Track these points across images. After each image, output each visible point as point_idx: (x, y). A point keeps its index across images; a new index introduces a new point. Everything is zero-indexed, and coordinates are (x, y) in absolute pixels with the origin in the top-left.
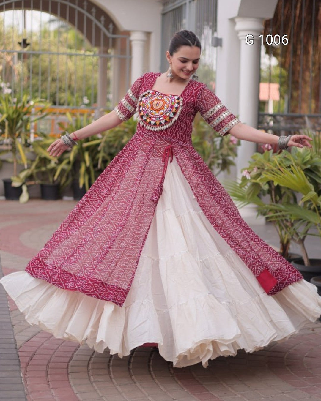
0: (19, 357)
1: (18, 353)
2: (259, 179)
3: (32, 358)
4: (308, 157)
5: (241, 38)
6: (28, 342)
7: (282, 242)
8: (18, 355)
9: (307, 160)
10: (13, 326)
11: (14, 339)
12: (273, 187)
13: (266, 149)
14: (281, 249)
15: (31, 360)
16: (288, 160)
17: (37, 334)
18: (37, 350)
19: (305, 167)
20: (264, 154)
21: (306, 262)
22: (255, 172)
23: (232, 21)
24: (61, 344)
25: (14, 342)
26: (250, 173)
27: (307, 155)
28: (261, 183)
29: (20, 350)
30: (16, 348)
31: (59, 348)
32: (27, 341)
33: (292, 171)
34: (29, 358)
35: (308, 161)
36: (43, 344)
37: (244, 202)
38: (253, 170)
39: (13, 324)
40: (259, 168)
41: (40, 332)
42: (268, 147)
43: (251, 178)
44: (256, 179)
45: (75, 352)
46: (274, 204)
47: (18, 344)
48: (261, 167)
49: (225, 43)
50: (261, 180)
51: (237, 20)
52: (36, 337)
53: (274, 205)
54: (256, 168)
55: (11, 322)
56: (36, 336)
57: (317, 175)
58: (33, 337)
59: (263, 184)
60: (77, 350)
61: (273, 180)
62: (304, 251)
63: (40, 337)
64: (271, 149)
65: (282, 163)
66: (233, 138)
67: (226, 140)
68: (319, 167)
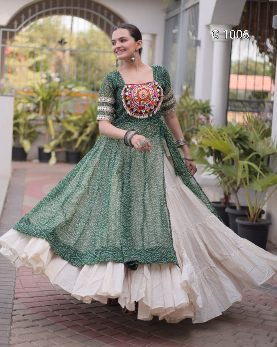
4: (239, 129)
5: (214, 40)
7: (225, 194)
12: (213, 151)
19: (234, 137)
21: (238, 208)
26: (197, 140)
35: (238, 132)
38: (200, 138)
43: (198, 144)
44: (201, 145)
49: (203, 44)
51: (211, 26)
54: (202, 136)
57: (245, 143)
59: (205, 148)
61: (211, 146)
66: (202, 116)
67: (197, 118)
68: (248, 137)
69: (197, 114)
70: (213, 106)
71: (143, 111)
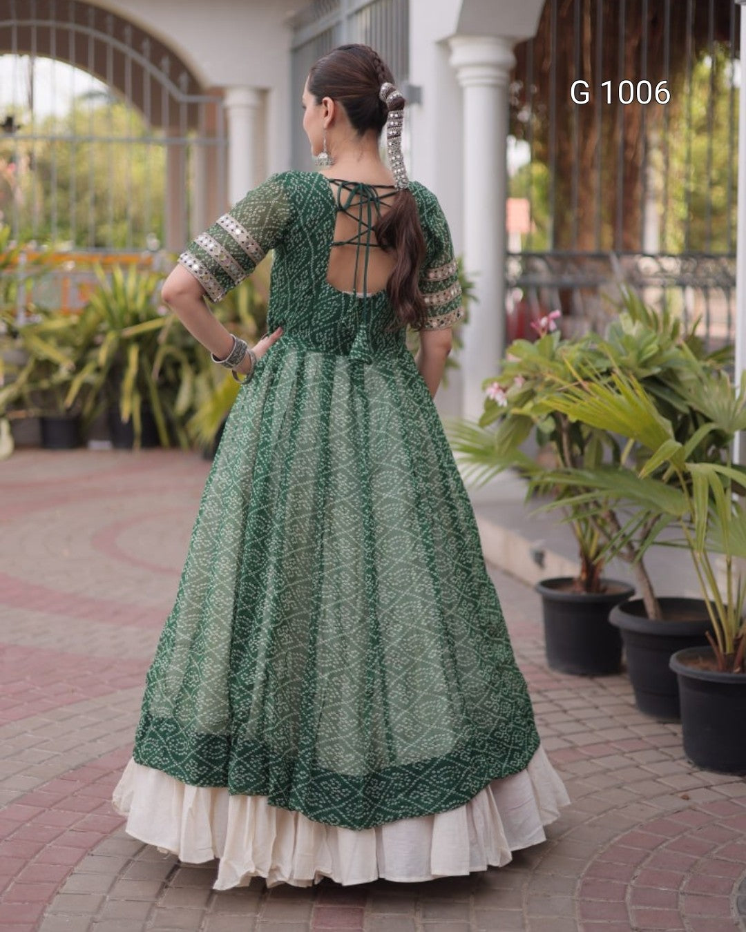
2: (530, 405)
4: (653, 348)
5: (464, 83)
7: (584, 555)
9: (651, 354)
12: (564, 425)
13: (543, 329)
14: (583, 571)
16: (601, 355)
19: (646, 373)
20: (538, 343)
21: (650, 608)
22: (518, 387)
23: (444, 45)
24: (16, 875)
26: (505, 390)
27: (649, 343)
28: (534, 416)
31: (8, 889)
33: (612, 384)
35: (654, 357)
38: (513, 382)
40: (526, 378)
42: (548, 325)
43: (509, 402)
44: (522, 406)
45: (50, 900)
46: (570, 469)
48: (531, 376)
49: (429, 96)
50: (535, 408)
51: (454, 43)
53: (569, 473)
54: (520, 376)
57: (673, 391)
59: (539, 417)
60: (58, 893)
62: (645, 581)
64: (555, 331)
65: (585, 364)
68: (679, 371)
70: (476, 274)
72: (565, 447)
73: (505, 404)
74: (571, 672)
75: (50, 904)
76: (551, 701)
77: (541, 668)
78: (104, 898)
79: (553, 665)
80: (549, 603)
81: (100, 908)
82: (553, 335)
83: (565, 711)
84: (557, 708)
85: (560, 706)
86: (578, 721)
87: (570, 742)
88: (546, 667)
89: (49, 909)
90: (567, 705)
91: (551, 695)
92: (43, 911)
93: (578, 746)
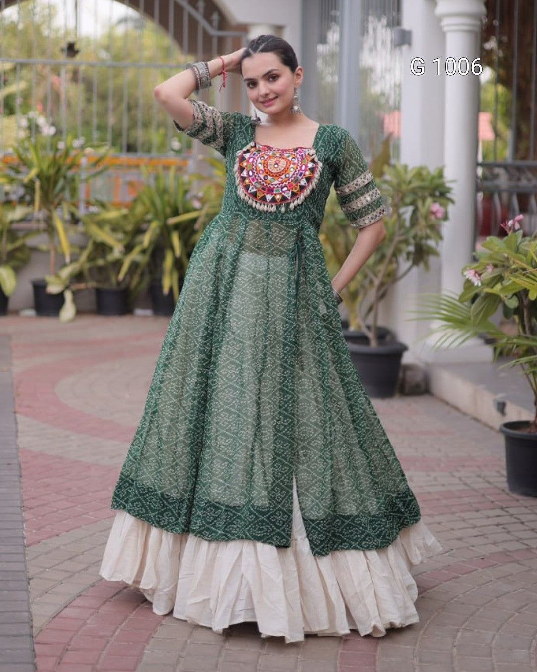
0: (35, 656)
1: (36, 646)
2: (498, 287)
3: (61, 659)
5: (445, 29)
6: (56, 619)
8: (34, 650)
10: (30, 579)
11: (29, 612)
12: (525, 302)
13: (510, 229)
15: (59, 663)
17: (75, 599)
18: (71, 639)
20: (506, 238)
22: (489, 273)
24: (120, 624)
25: (27, 620)
26: (480, 275)
28: (502, 295)
29: (39, 639)
30: (32, 636)
31: (117, 633)
32: (54, 617)
34: (54, 659)
36: (85, 623)
37: (467, 332)
38: (485, 268)
39: (30, 575)
40: (495, 266)
41: (80, 596)
42: (513, 225)
43: (482, 284)
44: (492, 288)
45: (147, 641)
46: (528, 335)
47: (35, 624)
48: (500, 264)
49: (418, 39)
50: (503, 288)
52: (74, 607)
53: (527, 338)
54: (491, 265)
55: (26, 571)
56: (73, 604)
58: (66, 607)
59: (506, 296)
60: (153, 637)
61: (528, 288)
63: (79, 607)
64: (518, 230)
66: (436, 207)
67: (422, 210)
69: (424, 200)
70: (454, 181)
71: (269, 197)
72: (526, 319)
73: (480, 285)
74: (526, 494)
75: (148, 644)
76: (511, 515)
77: (503, 490)
78: (186, 641)
79: (512, 489)
80: (510, 439)
81: (183, 649)
82: (517, 233)
83: (522, 523)
84: (516, 520)
85: (519, 519)
86: (533, 530)
87: (527, 545)
88: (507, 491)
89: (148, 647)
90: (523, 518)
91: (511, 511)
92: (143, 649)
93: (532, 548)
